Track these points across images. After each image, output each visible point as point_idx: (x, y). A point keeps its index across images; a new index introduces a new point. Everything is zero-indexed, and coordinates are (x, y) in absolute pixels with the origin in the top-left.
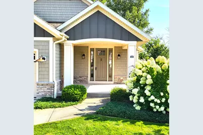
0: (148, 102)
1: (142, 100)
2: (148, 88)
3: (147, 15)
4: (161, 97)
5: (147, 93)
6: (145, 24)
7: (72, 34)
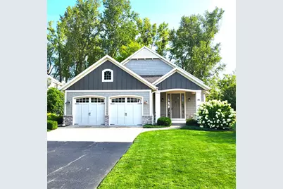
0: (206, 123)
1: (204, 122)
2: (207, 116)
3: (218, 49)
4: (213, 121)
5: (206, 118)
6: (215, 60)
7: (160, 86)
